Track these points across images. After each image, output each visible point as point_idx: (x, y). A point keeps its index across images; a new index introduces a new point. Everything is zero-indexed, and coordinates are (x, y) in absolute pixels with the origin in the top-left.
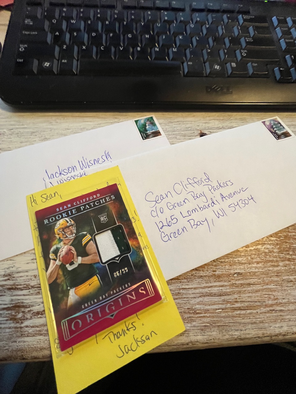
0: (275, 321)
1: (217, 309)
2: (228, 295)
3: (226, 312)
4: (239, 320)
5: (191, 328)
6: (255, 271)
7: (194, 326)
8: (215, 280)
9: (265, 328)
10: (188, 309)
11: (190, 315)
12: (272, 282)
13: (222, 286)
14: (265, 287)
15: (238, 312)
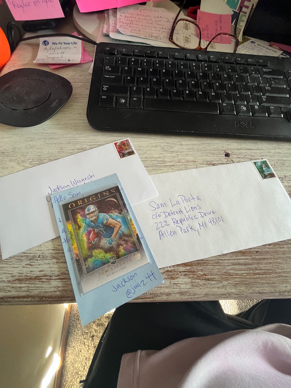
0: (282, 283)
1: (243, 274)
2: (251, 265)
3: (250, 275)
4: (259, 280)
5: (228, 284)
6: (268, 250)
7: (230, 283)
8: (241, 255)
9: (276, 287)
10: (225, 272)
11: (227, 276)
12: (280, 258)
13: (247, 259)
14: (275, 261)
15: (258, 276)
